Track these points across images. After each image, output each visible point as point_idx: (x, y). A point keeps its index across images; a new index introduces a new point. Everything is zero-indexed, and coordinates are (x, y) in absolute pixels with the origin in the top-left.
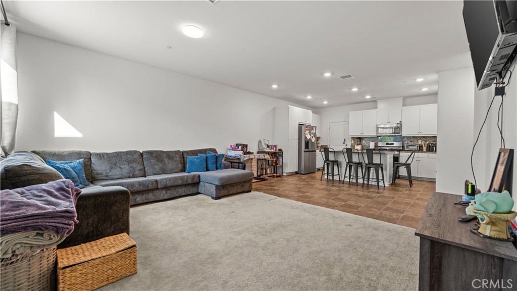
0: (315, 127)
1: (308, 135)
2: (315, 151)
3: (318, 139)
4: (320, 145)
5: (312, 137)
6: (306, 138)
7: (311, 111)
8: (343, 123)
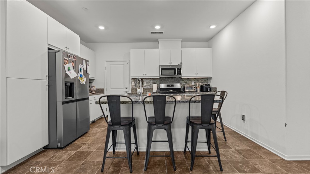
0: (87, 61)
1: (72, 71)
2: (88, 99)
3: (91, 81)
4: (94, 89)
5: (81, 76)
6: (67, 76)
7: (79, 36)
8: (122, 63)
